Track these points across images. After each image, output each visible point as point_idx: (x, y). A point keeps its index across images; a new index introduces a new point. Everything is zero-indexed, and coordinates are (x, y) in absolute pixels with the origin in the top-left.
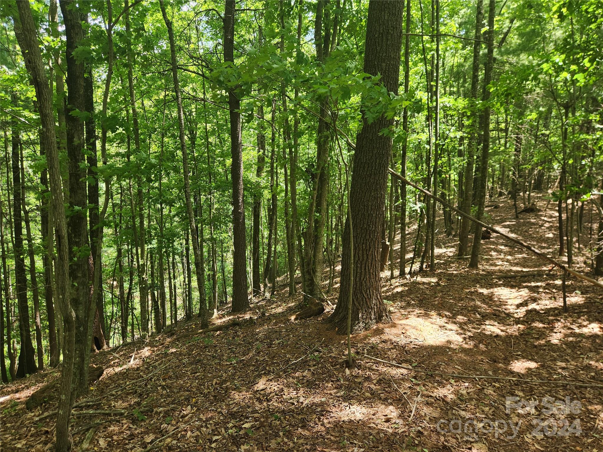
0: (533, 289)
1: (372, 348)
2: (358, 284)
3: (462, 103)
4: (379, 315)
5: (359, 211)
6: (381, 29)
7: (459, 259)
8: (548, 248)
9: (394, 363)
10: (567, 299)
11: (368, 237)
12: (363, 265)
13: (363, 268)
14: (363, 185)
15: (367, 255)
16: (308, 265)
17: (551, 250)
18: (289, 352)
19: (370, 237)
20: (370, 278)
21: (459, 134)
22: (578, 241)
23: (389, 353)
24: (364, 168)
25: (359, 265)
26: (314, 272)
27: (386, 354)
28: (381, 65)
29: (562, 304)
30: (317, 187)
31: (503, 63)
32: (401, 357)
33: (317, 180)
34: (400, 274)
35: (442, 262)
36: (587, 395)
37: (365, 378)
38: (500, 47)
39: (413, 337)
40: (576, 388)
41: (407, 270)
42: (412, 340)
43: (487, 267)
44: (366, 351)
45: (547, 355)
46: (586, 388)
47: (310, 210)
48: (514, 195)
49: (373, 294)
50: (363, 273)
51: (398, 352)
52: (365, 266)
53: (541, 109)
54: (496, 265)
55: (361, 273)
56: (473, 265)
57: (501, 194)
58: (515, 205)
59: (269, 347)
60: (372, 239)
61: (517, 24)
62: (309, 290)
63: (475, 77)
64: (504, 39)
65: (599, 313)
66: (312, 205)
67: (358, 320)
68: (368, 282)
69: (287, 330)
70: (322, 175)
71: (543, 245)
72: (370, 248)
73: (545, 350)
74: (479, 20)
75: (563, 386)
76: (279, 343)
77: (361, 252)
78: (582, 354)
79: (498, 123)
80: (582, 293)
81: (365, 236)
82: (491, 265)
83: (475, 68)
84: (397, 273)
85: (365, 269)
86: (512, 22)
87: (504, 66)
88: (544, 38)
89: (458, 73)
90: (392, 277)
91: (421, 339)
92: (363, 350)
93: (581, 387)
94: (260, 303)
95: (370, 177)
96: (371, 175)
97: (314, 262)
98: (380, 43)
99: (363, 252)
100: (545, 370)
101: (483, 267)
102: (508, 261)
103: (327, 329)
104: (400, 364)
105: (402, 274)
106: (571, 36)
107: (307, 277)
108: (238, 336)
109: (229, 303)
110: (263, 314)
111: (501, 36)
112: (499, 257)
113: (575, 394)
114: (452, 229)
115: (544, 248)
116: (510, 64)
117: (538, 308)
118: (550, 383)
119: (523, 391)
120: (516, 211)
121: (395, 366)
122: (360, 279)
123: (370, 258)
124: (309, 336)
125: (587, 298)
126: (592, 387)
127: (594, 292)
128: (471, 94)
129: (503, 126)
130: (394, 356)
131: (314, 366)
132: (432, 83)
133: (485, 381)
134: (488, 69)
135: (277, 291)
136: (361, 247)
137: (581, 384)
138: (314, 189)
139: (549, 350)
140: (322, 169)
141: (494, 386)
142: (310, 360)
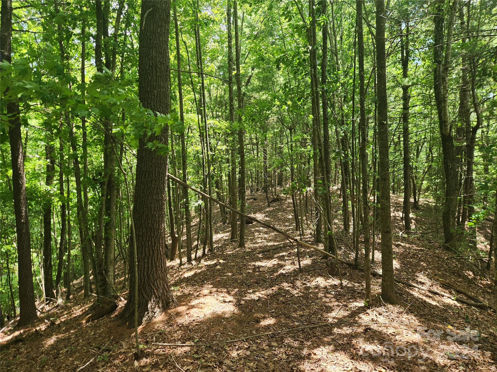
0: (281, 258)
1: (160, 334)
2: (146, 278)
3: (224, 124)
4: (166, 302)
5: (143, 212)
6: (151, 63)
7: (232, 241)
8: (289, 226)
9: (179, 343)
10: (301, 262)
11: (152, 235)
12: (150, 260)
13: (150, 263)
14: (146, 190)
15: (153, 251)
16: (100, 266)
17: (291, 227)
18: (77, 359)
19: (154, 234)
20: (157, 270)
21: (224, 148)
22: (306, 219)
23: (175, 335)
24: (145, 176)
25: (146, 261)
26: (107, 272)
27: (172, 337)
28: (153, 91)
29: (298, 267)
30: (105, 193)
31: (250, 97)
32: (185, 336)
33: (105, 187)
34: (188, 261)
35: (220, 245)
36: (318, 334)
37: (153, 365)
38: (247, 85)
39: (196, 315)
40: (310, 329)
41: (193, 256)
42: (194, 318)
43: (251, 245)
44: (154, 339)
45: (291, 308)
46: (316, 328)
47: (100, 215)
48: (265, 190)
49: (160, 285)
50: (150, 268)
51: (183, 333)
52: (152, 261)
53: (275, 130)
54: (258, 243)
55: (148, 267)
56: (242, 245)
57: (258, 190)
58: (267, 197)
59: (55, 358)
60: (157, 236)
61: (256, 71)
62: (103, 290)
63: (231, 106)
64: (249, 81)
65: (320, 270)
66: (101, 210)
67: (148, 310)
68: (155, 274)
69: (76, 335)
70: (110, 182)
71: (286, 224)
72: (155, 244)
73: (289, 304)
74: (230, 66)
75: (302, 330)
76: (67, 351)
77: (147, 249)
78: (312, 302)
79: (251, 139)
80: (310, 257)
81: (150, 234)
82: (254, 243)
83: (231, 99)
84: (185, 259)
85: (152, 263)
86: (253, 69)
87: (250, 99)
88: (273, 82)
89: (221, 102)
90: (181, 264)
91: (202, 316)
92: (152, 338)
93: (313, 328)
94: (52, 311)
95: (151, 183)
96: (152, 181)
97: (106, 263)
98: (151, 74)
99: (149, 249)
100: (290, 320)
101: (249, 245)
102: (265, 239)
103: (118, 326)
104: (185, 343)
105: (190, 260)
106: (289, 82)
107: (99, 277)
108: (20, 353)
109: (18, 316)
110: (53, 323)
111: (247, 79)
112: (259, 236)
113: (310, 334)
114: (227, 218)
115: (287, 226)
116: (255, 98)
117: (284, 272)
118: (294, 330)
119: (276, 341)
120: (268, 201)
121: (179, 346)
122: (148, 272)
123: (156, 252)
124: (100, 336)
125: (313, 260)
126: (319, 327)
127: (317, 255)
128: (230, 118)
129: (255, 141)
130: (180, 337)
131: (103, 366)
132: (201, 108)
133: (251, 340)
134: (241, 101)
135: (74, 294)
136: (147, 244)
137: (313, 326)
138: (103, 195)
139: (292, 303)
140: (109, 177)
141: (257, 343)
142: (99, 361)
